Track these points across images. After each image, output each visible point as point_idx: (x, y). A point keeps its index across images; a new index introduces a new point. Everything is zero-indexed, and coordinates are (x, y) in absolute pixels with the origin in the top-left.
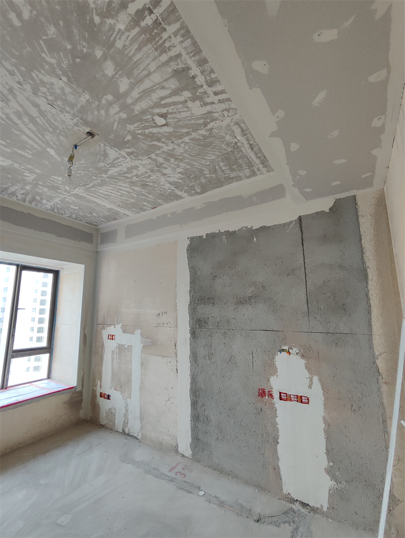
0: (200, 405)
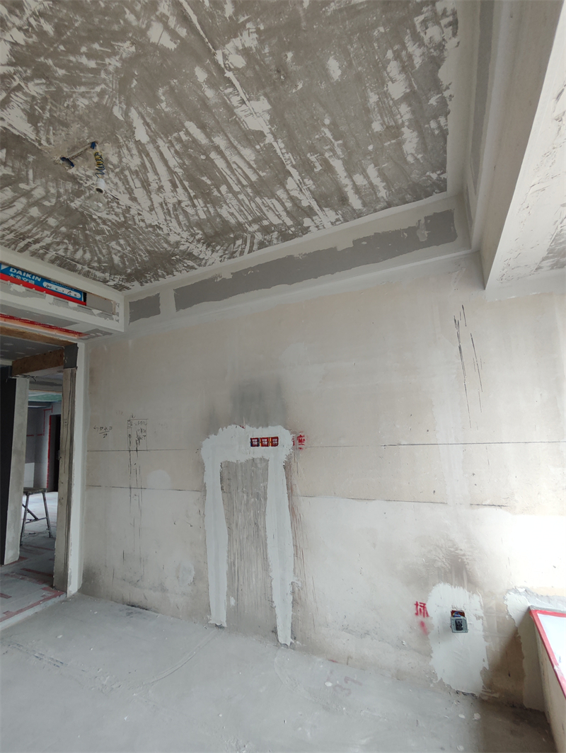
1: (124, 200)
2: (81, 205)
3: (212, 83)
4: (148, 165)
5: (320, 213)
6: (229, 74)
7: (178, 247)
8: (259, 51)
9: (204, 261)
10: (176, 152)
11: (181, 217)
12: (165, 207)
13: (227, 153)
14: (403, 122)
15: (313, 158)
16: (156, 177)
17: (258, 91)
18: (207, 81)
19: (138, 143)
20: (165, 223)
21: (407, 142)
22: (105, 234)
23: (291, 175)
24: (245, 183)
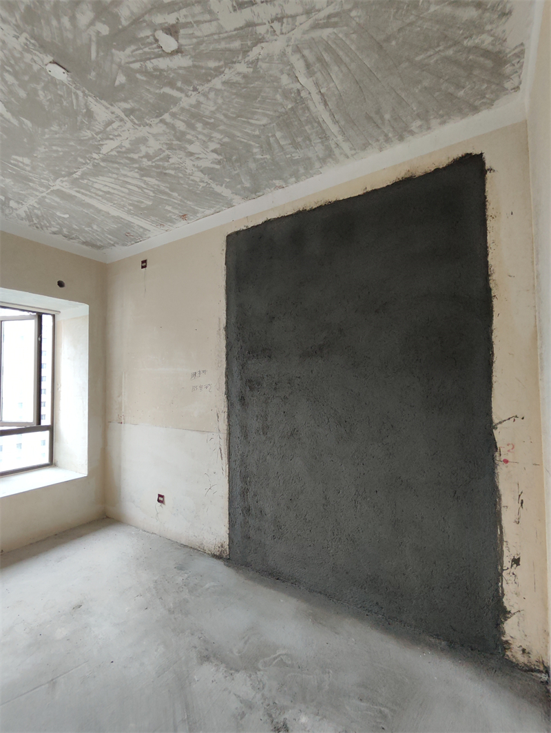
0: (250, 494)
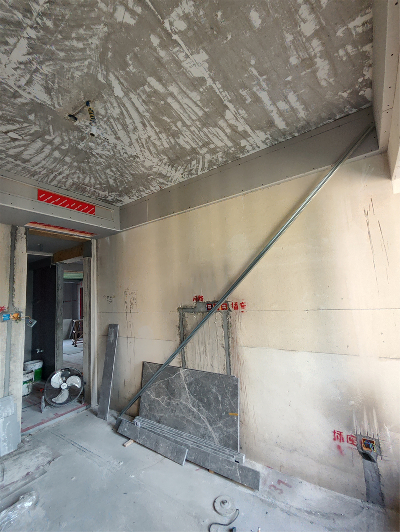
1: (112, 140)
2: (85, 146)
3: (163, 46)
4: (125, 113)
5: (253, 135)
6: (175, 37)
7: (151, 170)
8: (196, 15)
9: (171, 179)
10: (144, 101)
11: (152, 148)
12: (140, 142)
13: (180, 98)
14: (316, 55)
15: (244, 93)
16: (131, 121)
17: (198, 46)
18: (160, 45)
19: (117, 98)
20: (141, 154)
21: (320, 69)
22: (102, 165)
23: (228, 109)
24: (194, 118)
